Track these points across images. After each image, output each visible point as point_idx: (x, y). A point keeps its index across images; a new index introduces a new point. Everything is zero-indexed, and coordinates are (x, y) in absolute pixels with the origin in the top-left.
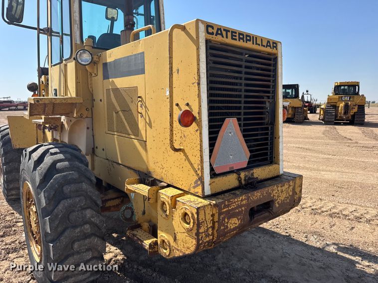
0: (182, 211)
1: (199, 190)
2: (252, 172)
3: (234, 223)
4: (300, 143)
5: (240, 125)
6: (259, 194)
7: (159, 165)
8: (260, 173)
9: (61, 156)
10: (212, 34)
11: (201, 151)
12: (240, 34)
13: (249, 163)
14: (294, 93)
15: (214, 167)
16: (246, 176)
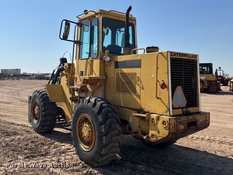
0: (163, 120)
1: (168, 113)
2: (188, 109)
3: (182, 127)
4: (213, 107)
5: (182, 89)
6: (191, 117)
7: (148, 105)
8: (191, 110)
9: (103, 102)
10: (172, 55)
11: (169, 98)
12: (182, 54)
13: (186, 105)
14: (208, 70)
15: (173, 105)
16: (185, 111)
